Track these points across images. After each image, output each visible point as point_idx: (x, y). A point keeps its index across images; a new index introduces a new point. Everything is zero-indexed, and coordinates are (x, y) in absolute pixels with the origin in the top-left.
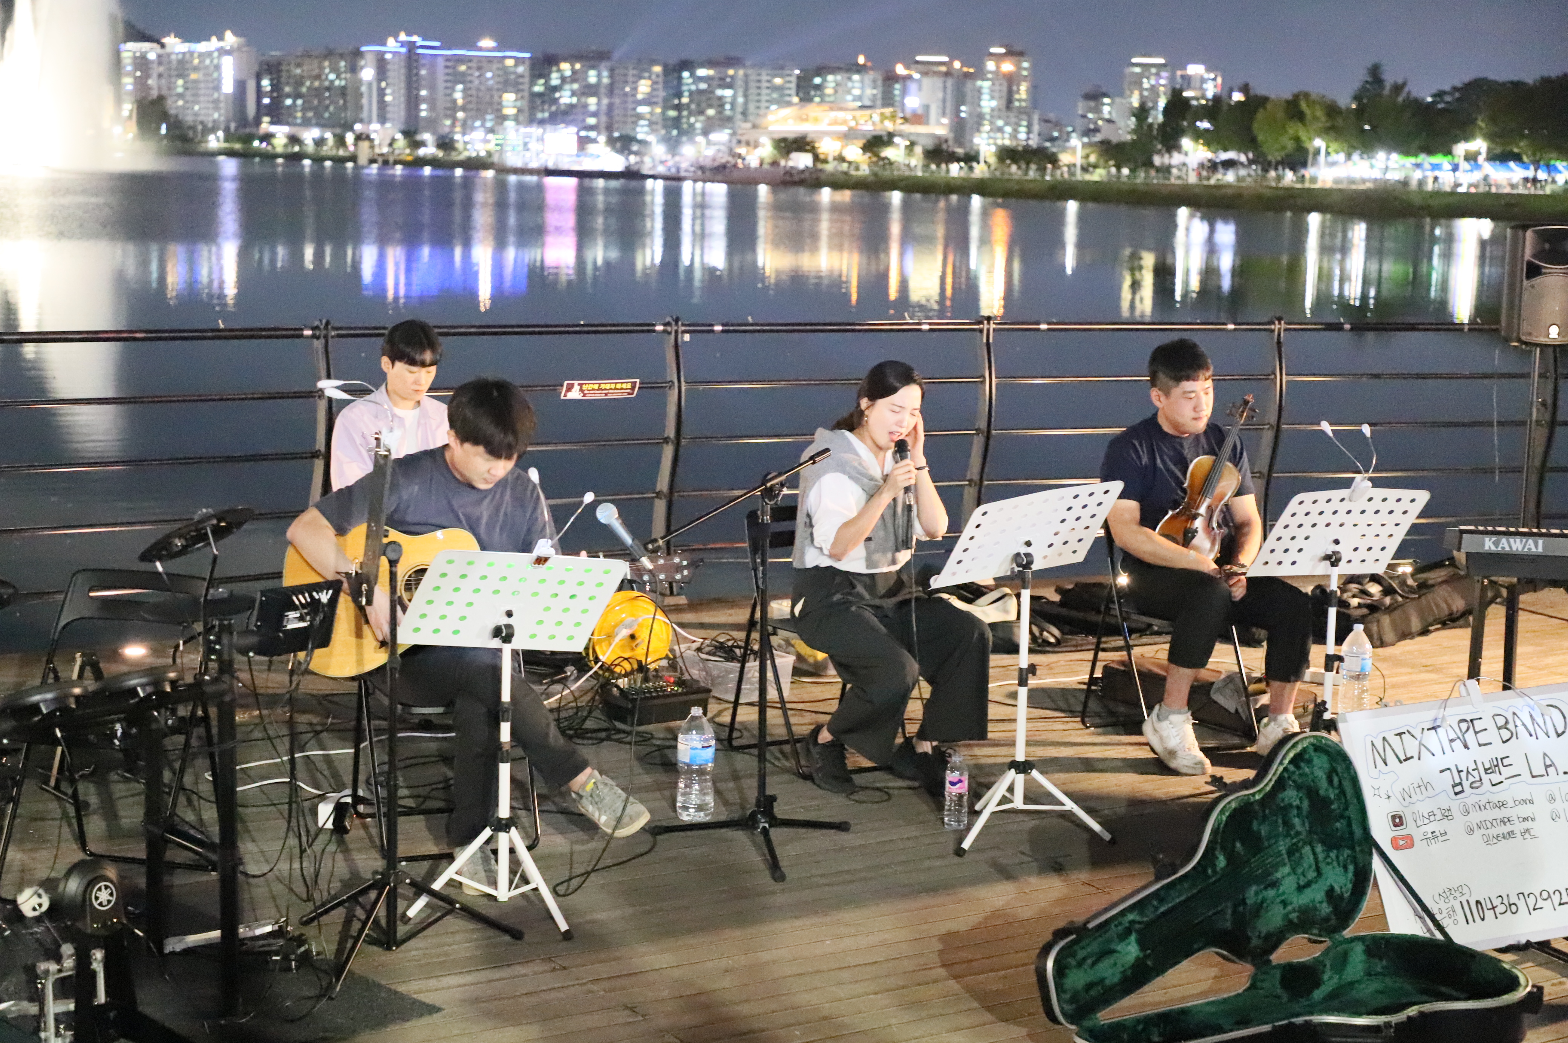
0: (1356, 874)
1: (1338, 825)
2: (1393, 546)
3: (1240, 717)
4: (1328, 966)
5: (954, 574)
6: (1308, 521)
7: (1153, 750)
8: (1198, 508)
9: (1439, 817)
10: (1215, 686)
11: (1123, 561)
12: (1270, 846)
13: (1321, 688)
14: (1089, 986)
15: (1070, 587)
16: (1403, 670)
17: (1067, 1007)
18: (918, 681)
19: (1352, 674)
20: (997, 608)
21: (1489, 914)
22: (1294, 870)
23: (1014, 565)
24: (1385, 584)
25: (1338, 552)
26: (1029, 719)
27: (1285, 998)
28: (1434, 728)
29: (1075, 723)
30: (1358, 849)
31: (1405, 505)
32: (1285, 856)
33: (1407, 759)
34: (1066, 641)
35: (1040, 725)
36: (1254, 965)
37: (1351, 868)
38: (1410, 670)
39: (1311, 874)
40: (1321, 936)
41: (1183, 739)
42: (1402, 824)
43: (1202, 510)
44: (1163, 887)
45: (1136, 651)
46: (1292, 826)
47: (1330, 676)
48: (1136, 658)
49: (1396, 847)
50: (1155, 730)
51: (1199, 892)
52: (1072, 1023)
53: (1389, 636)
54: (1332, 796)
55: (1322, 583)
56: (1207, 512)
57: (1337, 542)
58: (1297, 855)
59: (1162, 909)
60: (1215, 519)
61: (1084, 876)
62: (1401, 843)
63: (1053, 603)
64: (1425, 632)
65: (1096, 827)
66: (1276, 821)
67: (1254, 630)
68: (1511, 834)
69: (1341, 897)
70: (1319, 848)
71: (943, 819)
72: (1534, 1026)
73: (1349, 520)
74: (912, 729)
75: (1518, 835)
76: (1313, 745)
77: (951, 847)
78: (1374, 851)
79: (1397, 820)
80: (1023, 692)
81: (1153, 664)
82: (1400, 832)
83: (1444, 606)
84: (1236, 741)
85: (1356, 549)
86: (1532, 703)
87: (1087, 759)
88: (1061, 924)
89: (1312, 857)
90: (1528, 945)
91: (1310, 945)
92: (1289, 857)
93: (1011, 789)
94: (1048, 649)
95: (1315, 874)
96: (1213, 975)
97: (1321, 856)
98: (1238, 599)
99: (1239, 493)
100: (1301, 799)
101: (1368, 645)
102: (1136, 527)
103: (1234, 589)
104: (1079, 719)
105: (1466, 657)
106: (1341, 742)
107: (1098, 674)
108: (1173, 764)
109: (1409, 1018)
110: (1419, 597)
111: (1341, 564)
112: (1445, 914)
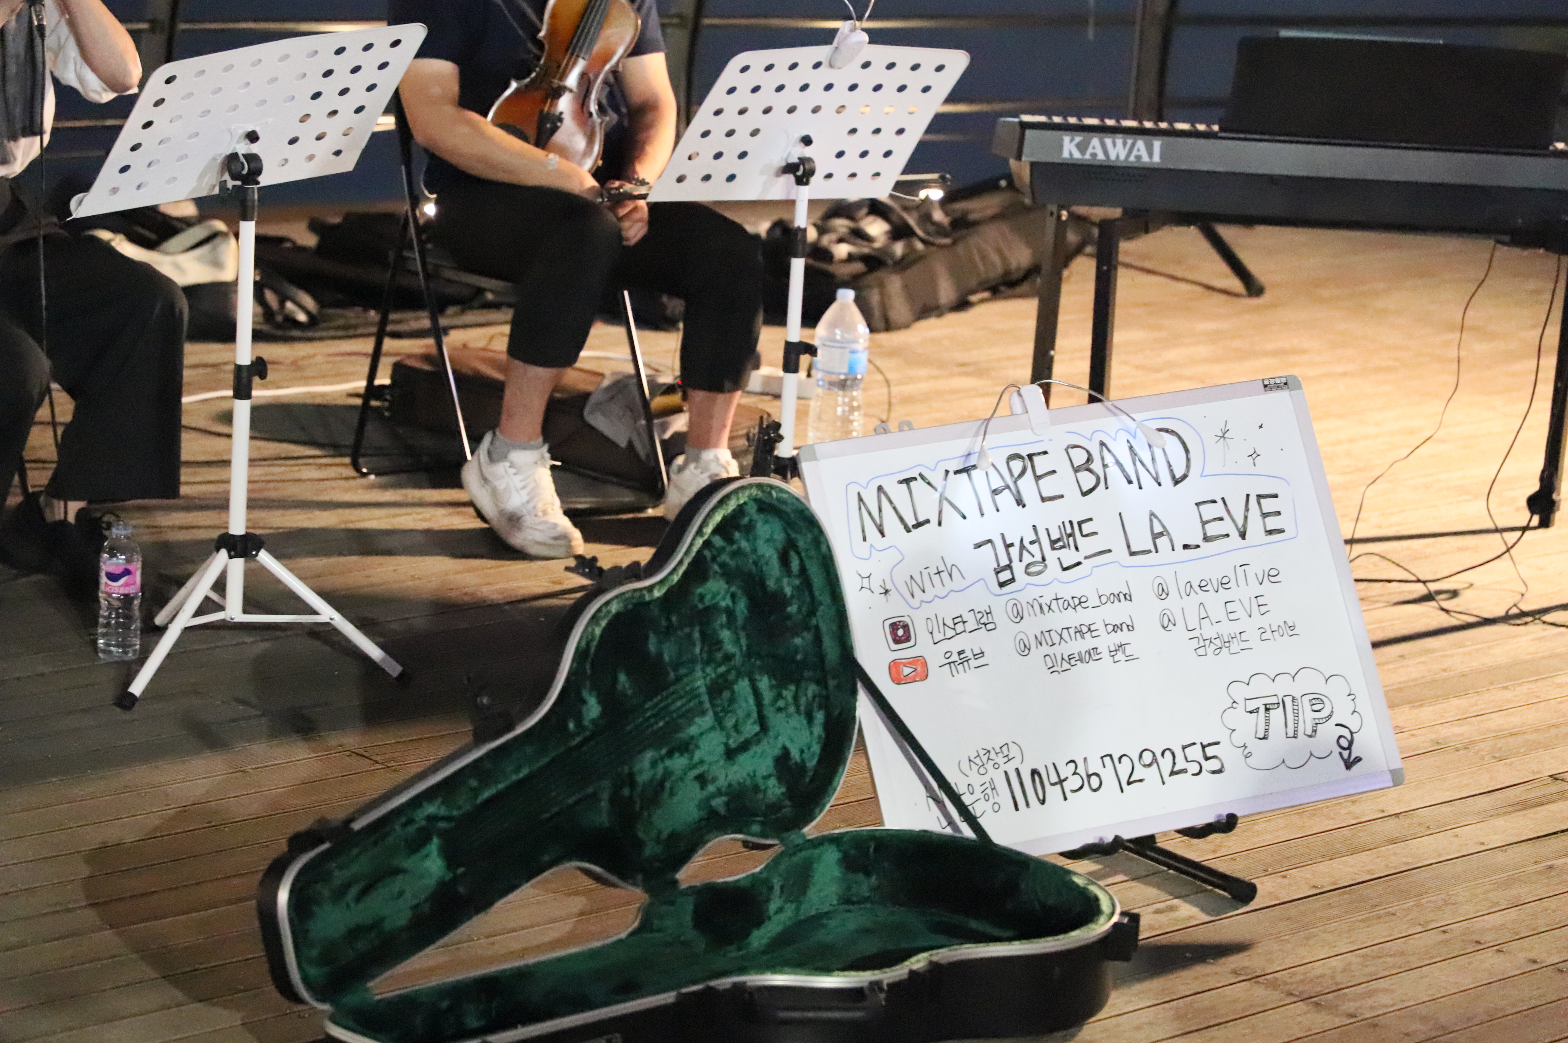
0: (828, 725)
1: (798, 641)
2: (905, 148)
3: (636, 455)
4: (777, 887)
5: (115, 190)
6: (756, 103)
7: (480, 515)
8: (564, 75)
9: (971, 625)
10: (593, 400)
11: (429, 171)
12: (678, 679)
13: (776, 403)
14: (355, 933)
15: (336, 220)
16: (923, 372)
17: (313, 971)
18: (49, 391)
19: (834, 378)
20: (199, 259)
21: (1054, 793)
22: (719, 722)
23: (227, 177)
24: (894, 218)
25: (810, 160)
26: (253, 462)
27: (700, 944)
28: (965, 470)
29: (341, 467)
30: (832, 683)
31: (926, 75)
32: (705, 698)
33: (918, 525)
34: (327, 318)
35: (278, 470)
36: (647, 890)
37: (819, 717)
38: (934, 372)
39: (751, 728)
40: (766, 837)
41: (534, 495)
42: (908, 639)
43: (572, 80)
44: (488, 755)
45: (454, 339)
46: (718, 643)
47: (792, 382)
48: (453, 349)
49: (898, 679)
50: (485, 480)
51: (553, 761)
52: (322, 1000)
53: (900, 309)
54: (788, 591)
55: (785, 216)
56: (580, 84)
57: (807, 141)
58: (726, 694)
59: (486, 794)
60: (593, 96)
61: (352, 740)
62: (907, 671)
63: (303, 249)
64: (962, 305)
65: (374, 652)
66: (689, 636)
67: (665, 299)
68: (1092, 654)
69: (801, 767)
70: (764, 683)
71: (94, 642)
72: (1124, 981)
73: (829, 101)
74: (39, 478)
75: (1105, 654)
76: (756, 500)
77: (110, 693)
78: (859, 685)
79: (900, 632)
80: (242, 410)
81: (485, 360)
82: (906, 652)
83: (995, 258)
84: (627, 497)
85: (840, 154)
86: (1132, 425)
87: (360, 531)
88: (303, 825)
89: (751, 701)
90: (1118, 843)
91: (748, 853)
92: (712, 699)
93: (220, 586)
94: (296, 333)
95: (757, 728)
96: (576, 910)
97: (768, 696)
98: (633, 242)
99: (639, 49)
100: (733, 596)
101: (862, 328)
102: (451, 110)
103: (626, 224)
104: (347, 460)
105: (1028, 348)
106: (807, 497)
107: (383, 379)
108: (517, 539)
109: (912, 973)
110: (954, 243)
111: (813, 180)
112: (978, 794)
